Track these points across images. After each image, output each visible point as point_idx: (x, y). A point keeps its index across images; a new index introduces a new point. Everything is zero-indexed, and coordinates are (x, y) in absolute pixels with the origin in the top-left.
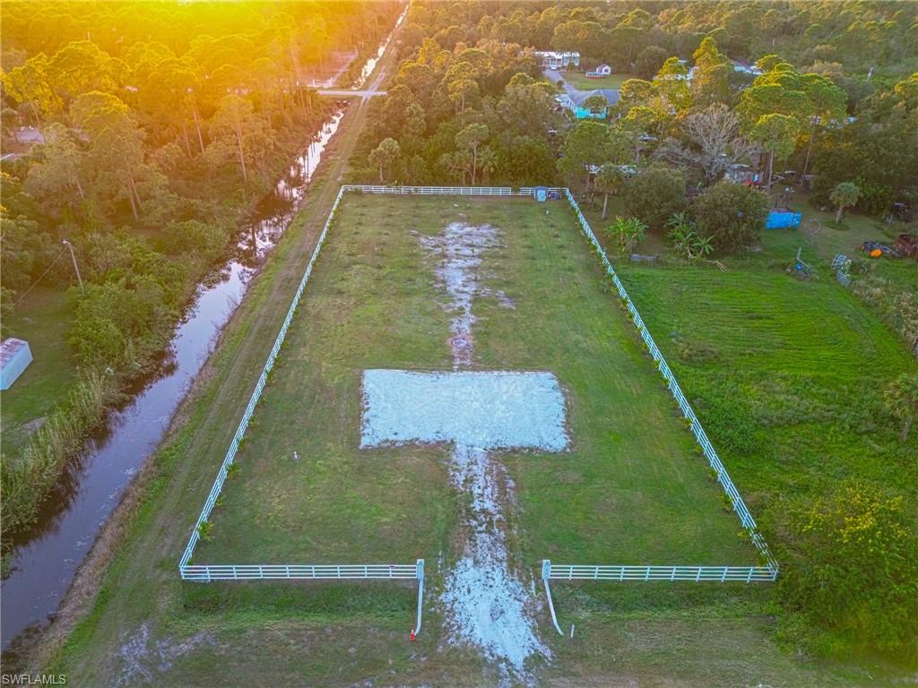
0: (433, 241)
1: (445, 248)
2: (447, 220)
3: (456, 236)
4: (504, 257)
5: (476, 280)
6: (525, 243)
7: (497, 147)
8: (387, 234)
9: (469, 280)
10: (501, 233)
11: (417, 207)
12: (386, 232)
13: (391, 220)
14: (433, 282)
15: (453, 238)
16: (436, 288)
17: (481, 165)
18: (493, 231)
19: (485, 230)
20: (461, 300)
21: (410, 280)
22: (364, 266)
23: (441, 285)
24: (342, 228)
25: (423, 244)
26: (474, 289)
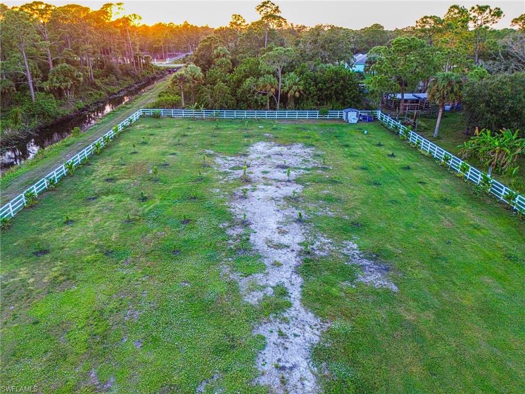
0: (232, 161)
1: (248, 170)
2: (251, 140)
3: (262, 156)
4: (333, 182)
5: (300, 220)
6: (354, 163)
7: (302, 73)
8: (174, 154)
9: (288, 221)
10: (319, 152)
11: (218, 129)
12: (173, 151)
13: (184, 140)
14: (226, 224)
15: (259, 158)
16: (230, 237)
17: (286, 89)
18: (308, 150)
19: (297, 149)
20: (277, 265)
21: (187, 221)
22: (119, 197)
23: (239, 230)
24: (120, 147)
25: (219, 166)
26: (299, 239)
